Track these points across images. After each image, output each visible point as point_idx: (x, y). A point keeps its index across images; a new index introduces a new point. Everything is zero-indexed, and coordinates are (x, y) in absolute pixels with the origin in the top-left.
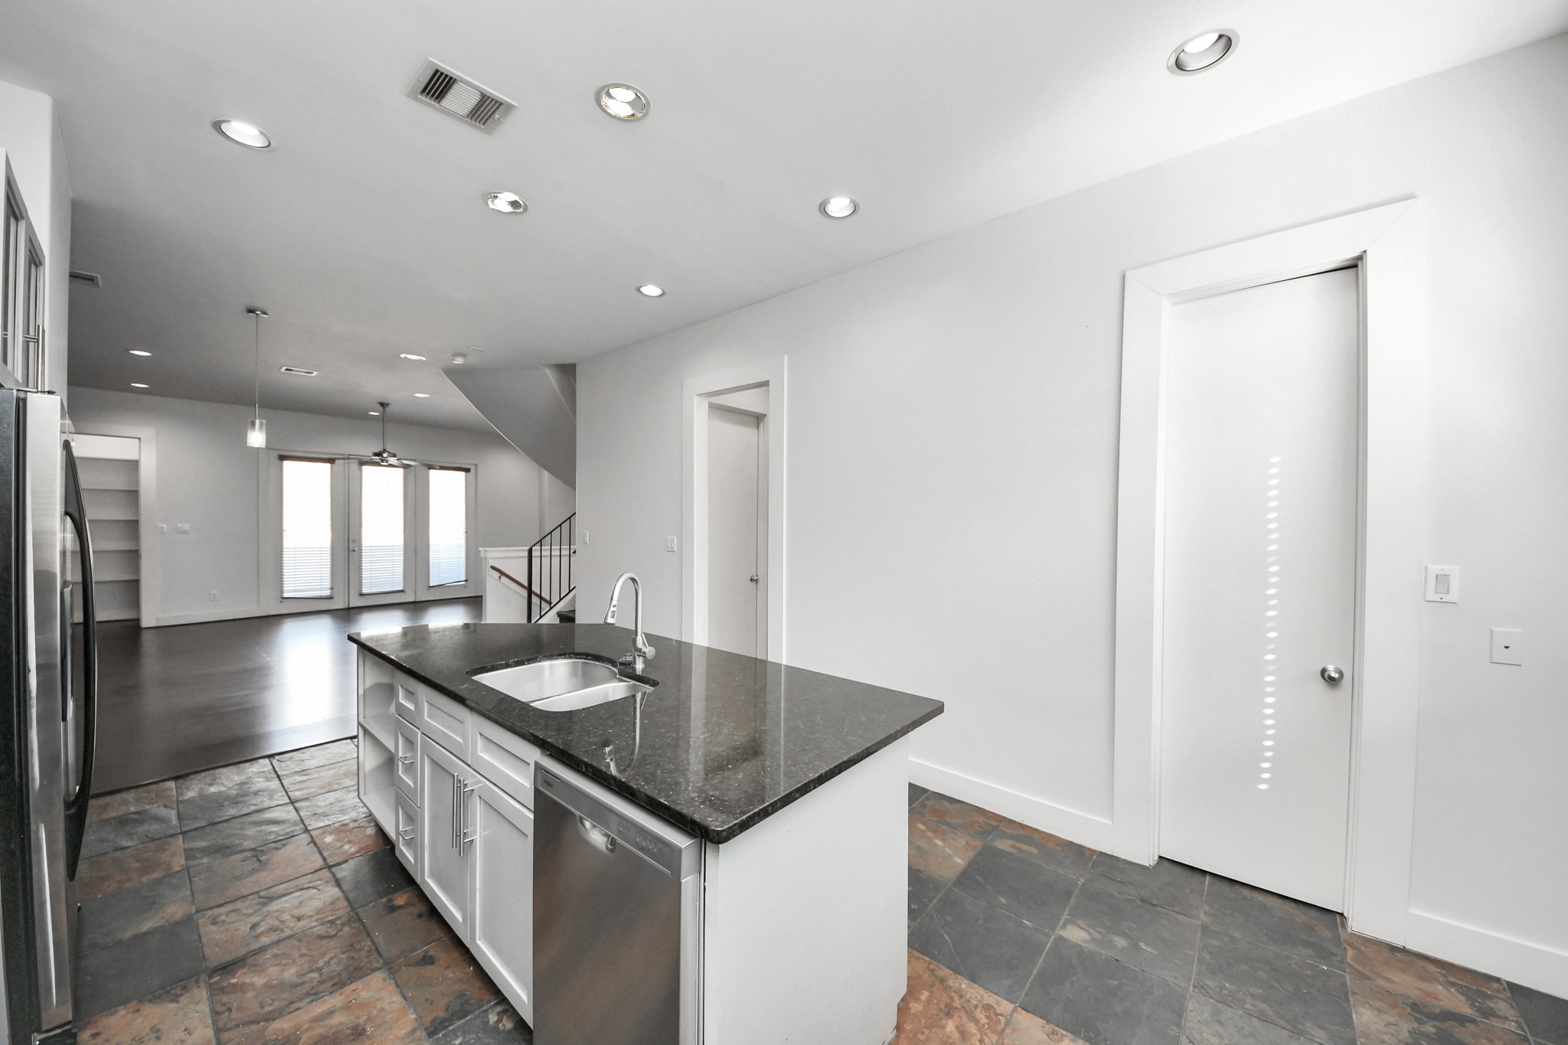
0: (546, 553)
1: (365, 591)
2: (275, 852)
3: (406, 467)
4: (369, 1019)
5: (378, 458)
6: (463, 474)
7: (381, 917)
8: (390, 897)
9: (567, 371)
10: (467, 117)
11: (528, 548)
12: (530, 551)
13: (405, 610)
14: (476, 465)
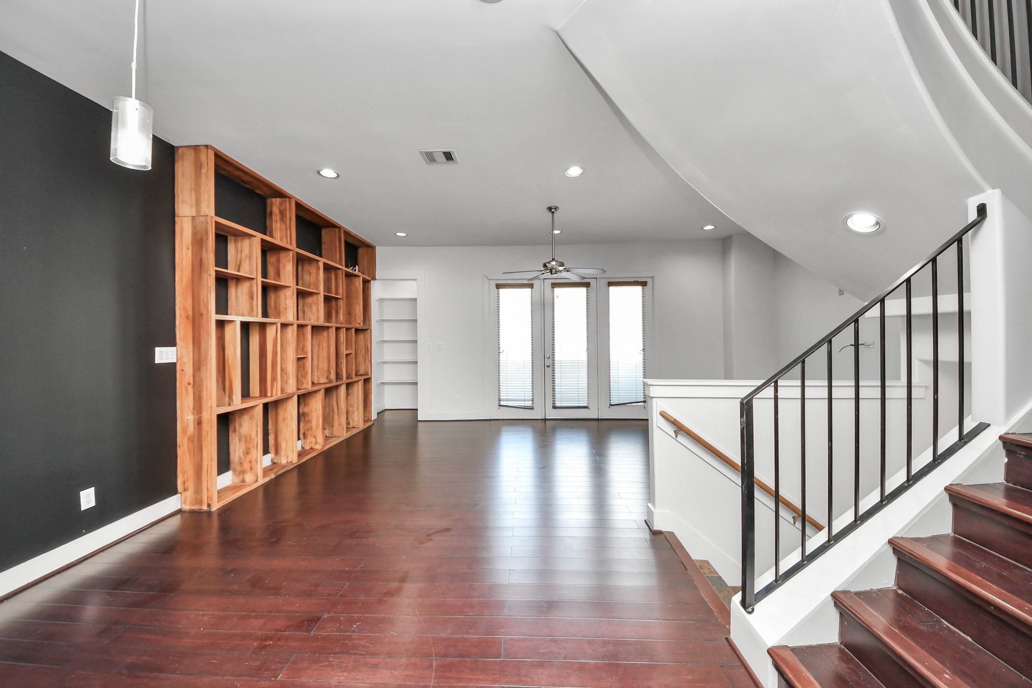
1: (558, 404)
3: (588, 285)
6: (639, 289)
12: (746, 408)
14: (653, 277)
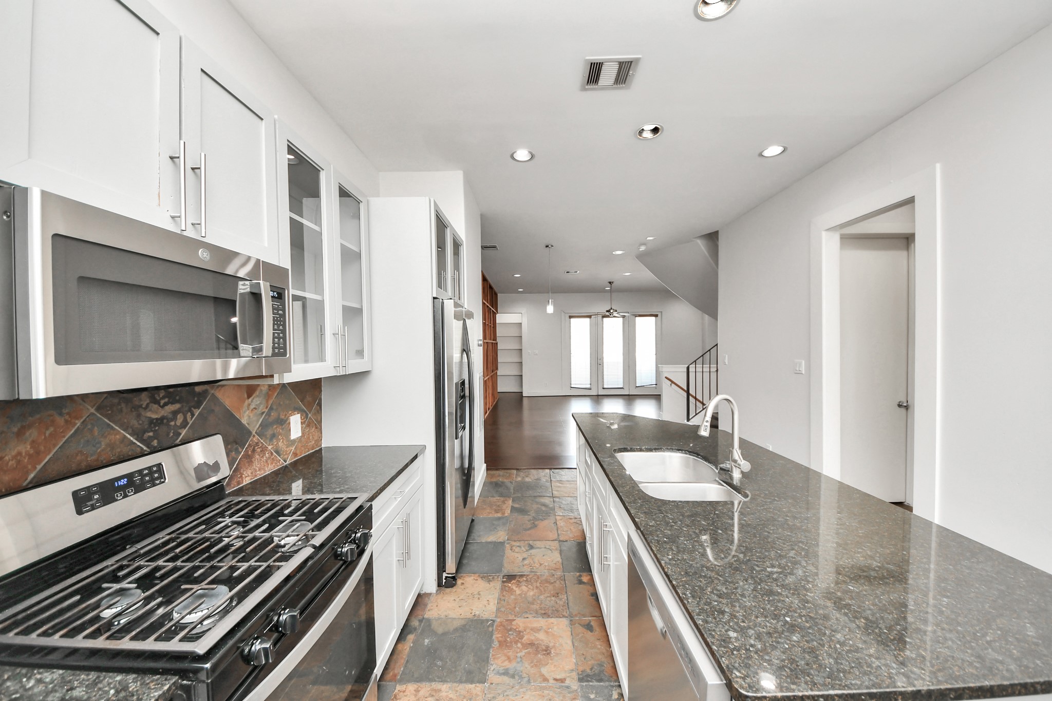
0: (699, 369)
1: (605, 387)
2: (540, 521)
3: (624, 317)
4: (554, 647)
5: (609, 314)
6: (654, 318)
7: (574, 584)
8: (581, 573)
9: (712, 237)
10: (614, 84)
11: (687, 366)
12: (688, 368)
13: (624, 399)
14: (661, 312)
